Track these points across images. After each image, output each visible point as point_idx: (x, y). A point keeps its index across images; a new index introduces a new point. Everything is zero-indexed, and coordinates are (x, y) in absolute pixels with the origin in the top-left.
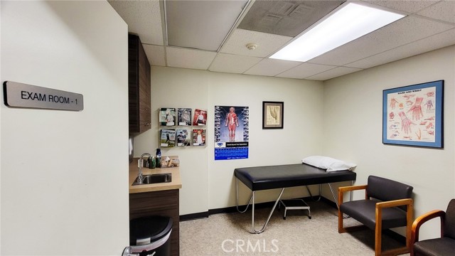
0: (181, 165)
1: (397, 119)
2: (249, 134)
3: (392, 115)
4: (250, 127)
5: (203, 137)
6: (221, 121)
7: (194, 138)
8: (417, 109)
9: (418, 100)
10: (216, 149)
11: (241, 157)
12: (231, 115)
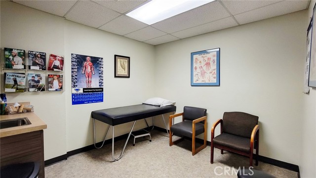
0: (36, 110)
1: (198, 70)
2: (104, 81)
3: (196, 68)
4: (104, 75)
5: (60, 82)
6: (78, 68)
7: (49, 83)
8: (208, 64)
9: (208, 59)
10: (73, 95)
11: (97, 101)
12: (88, 64)
